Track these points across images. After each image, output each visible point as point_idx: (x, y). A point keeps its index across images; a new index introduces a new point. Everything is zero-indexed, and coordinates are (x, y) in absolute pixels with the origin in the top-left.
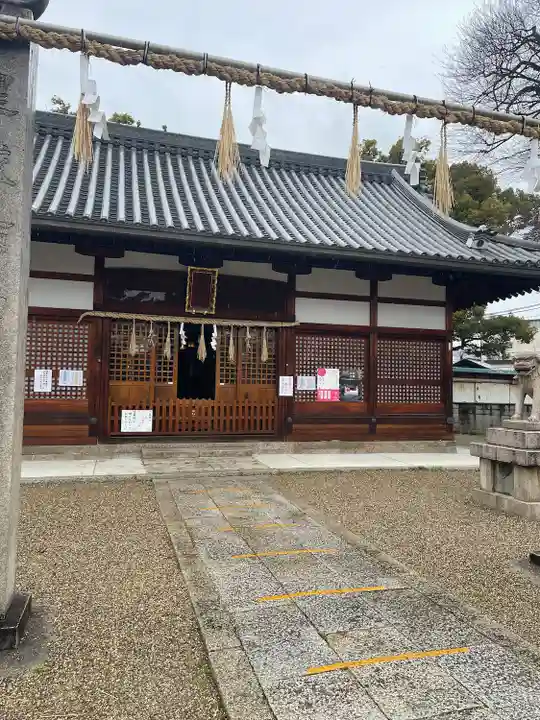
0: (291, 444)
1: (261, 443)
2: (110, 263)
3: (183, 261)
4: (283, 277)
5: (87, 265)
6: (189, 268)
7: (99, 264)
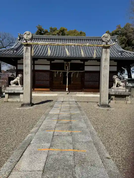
0: (84, 93)
1: (78, 92)
2: (52, 62)
3: (64, 61)
4: (82, 62)
5: (49, 63)
6: (65, 62)
7: (51, 62)
